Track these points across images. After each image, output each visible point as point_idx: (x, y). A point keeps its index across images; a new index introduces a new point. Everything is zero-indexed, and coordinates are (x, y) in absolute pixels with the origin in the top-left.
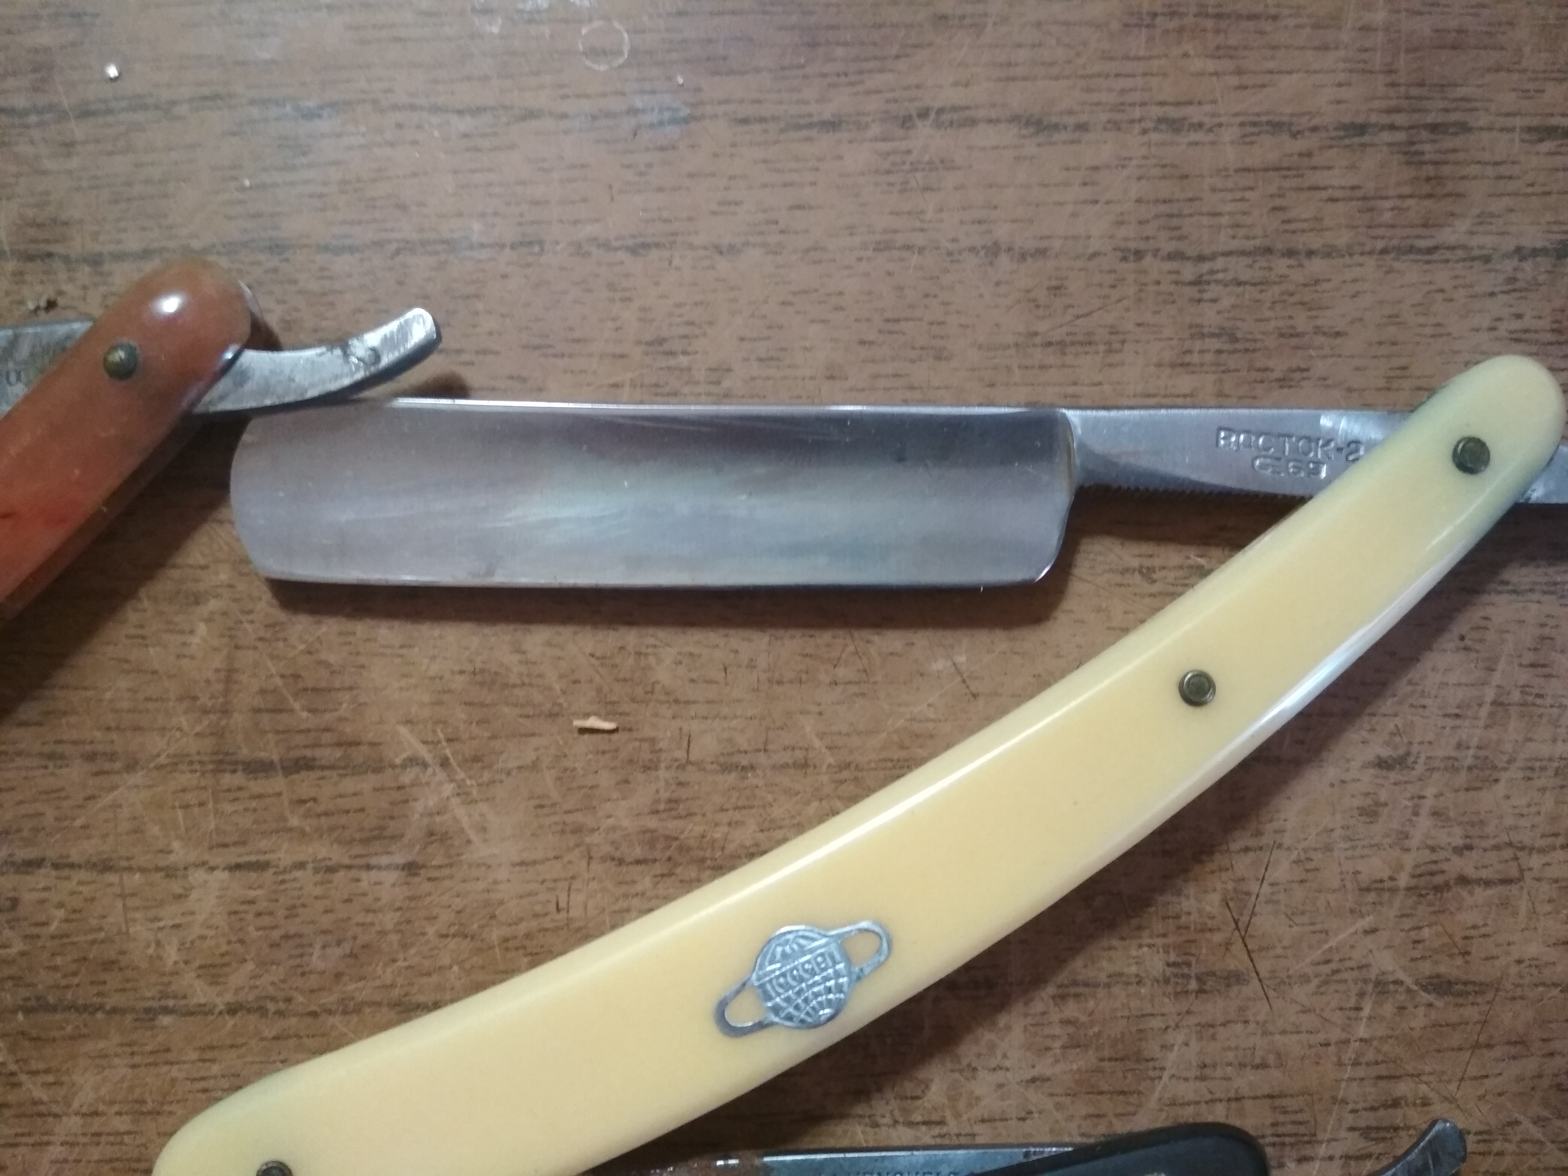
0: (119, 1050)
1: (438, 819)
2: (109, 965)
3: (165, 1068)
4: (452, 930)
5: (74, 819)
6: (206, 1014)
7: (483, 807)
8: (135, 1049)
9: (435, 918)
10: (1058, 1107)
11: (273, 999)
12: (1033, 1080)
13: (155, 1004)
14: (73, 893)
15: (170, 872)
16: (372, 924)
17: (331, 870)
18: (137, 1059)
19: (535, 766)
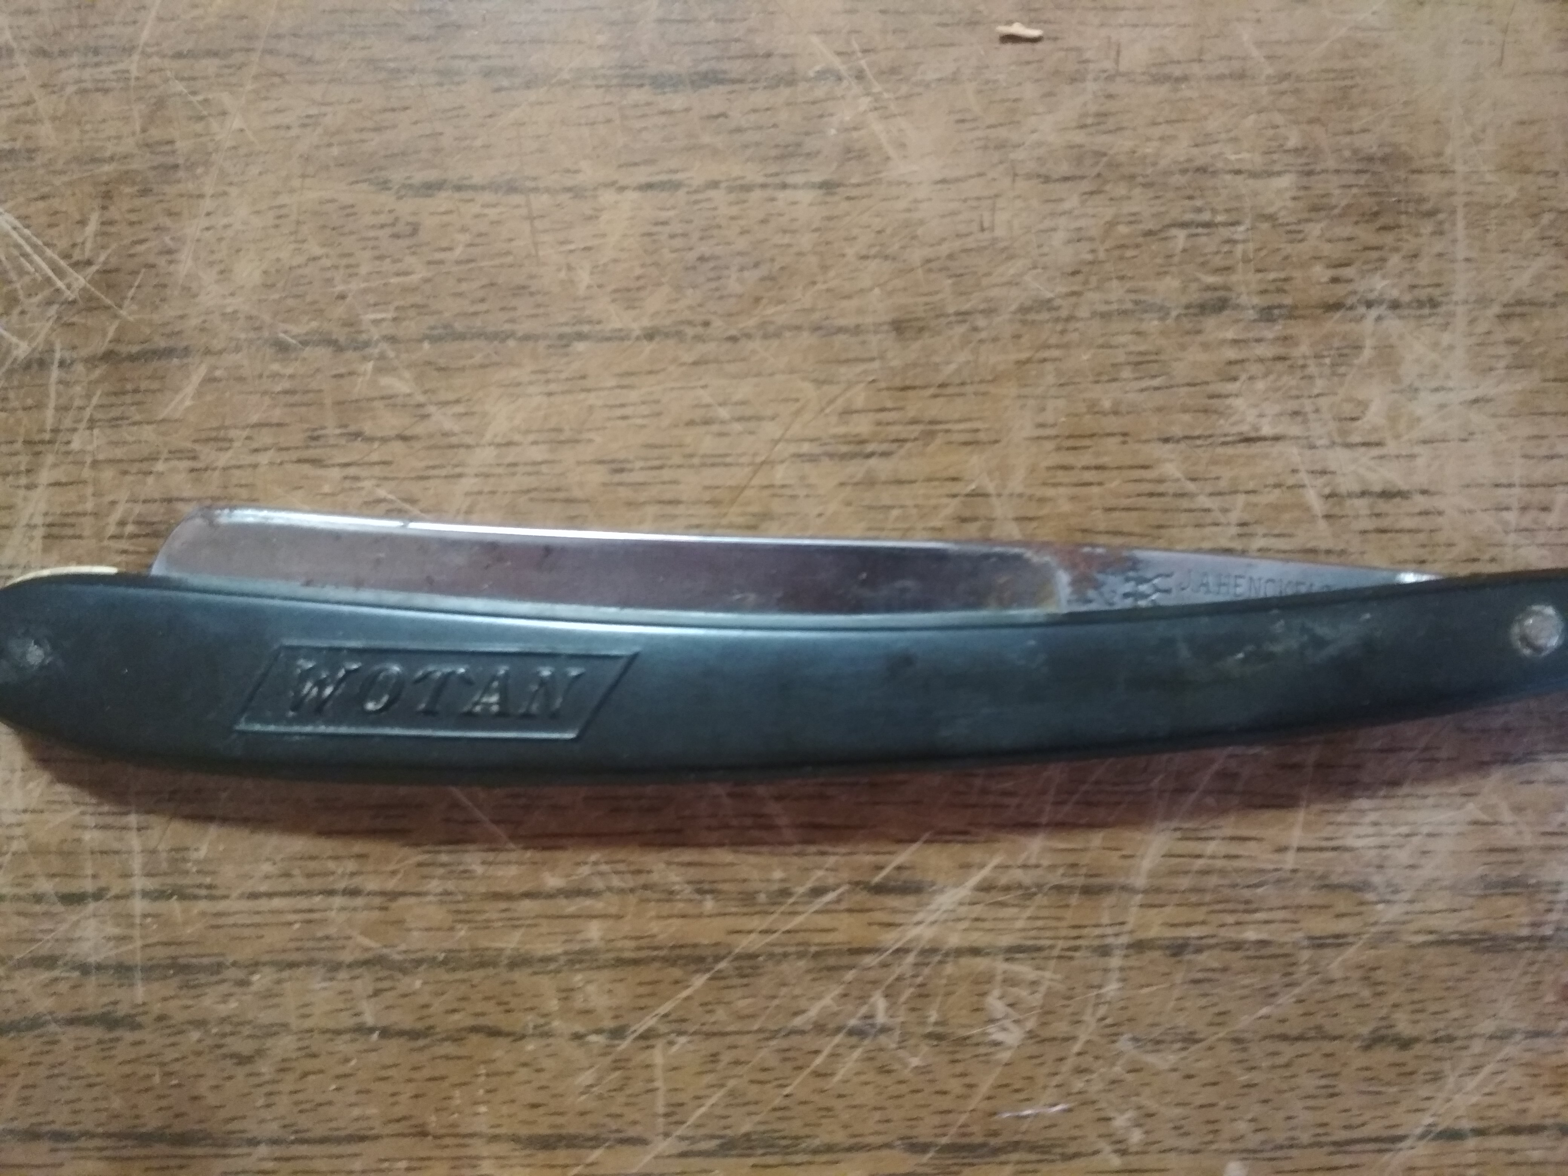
0: (534, 377)
1: (855, 135)
2: (520, 290)
3: (582, 396)
4: (873, 251)
5: (475, 138)
6: (622, 339)
7: (902, 122)
8: (551, 376)
9: (855, 238)
10: (1501, 428)
11: (690, 323)
12: (1476, 401)
13: (567, 330)
14: (477, 216)
15: (577, 192)
16: (789, 246)
17: (747, 188)
18: (553, 387)
19: (954, 79)
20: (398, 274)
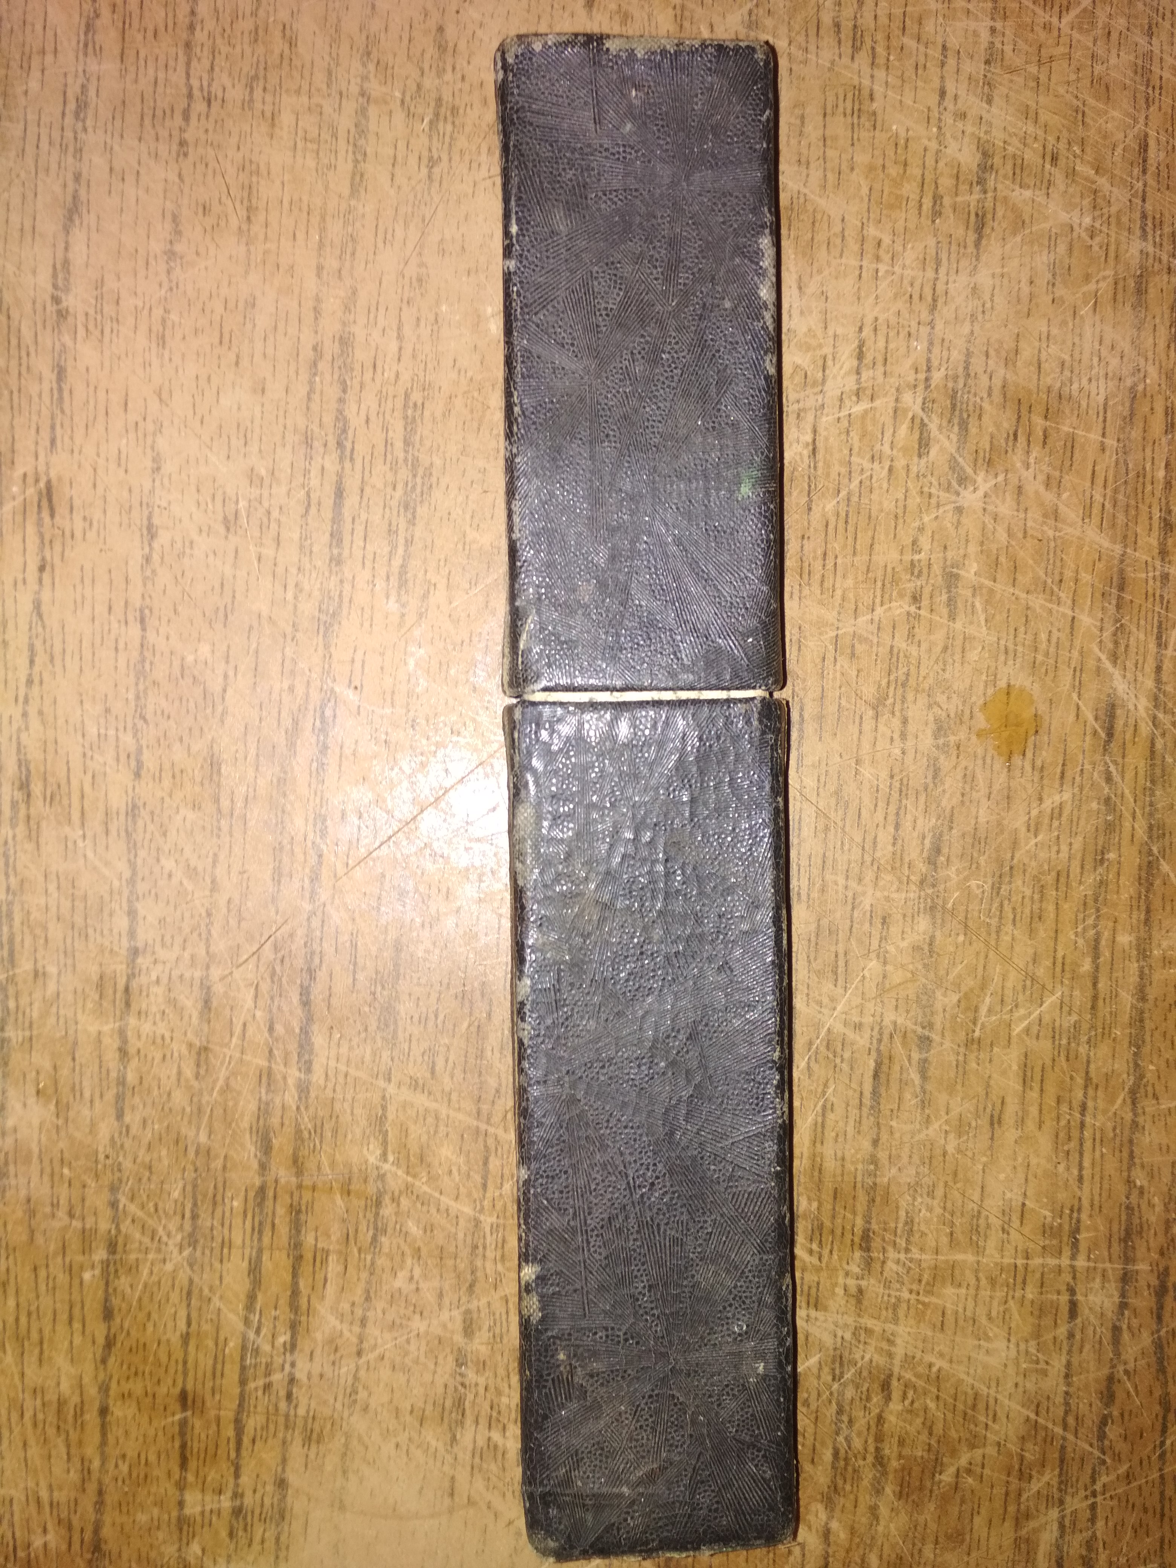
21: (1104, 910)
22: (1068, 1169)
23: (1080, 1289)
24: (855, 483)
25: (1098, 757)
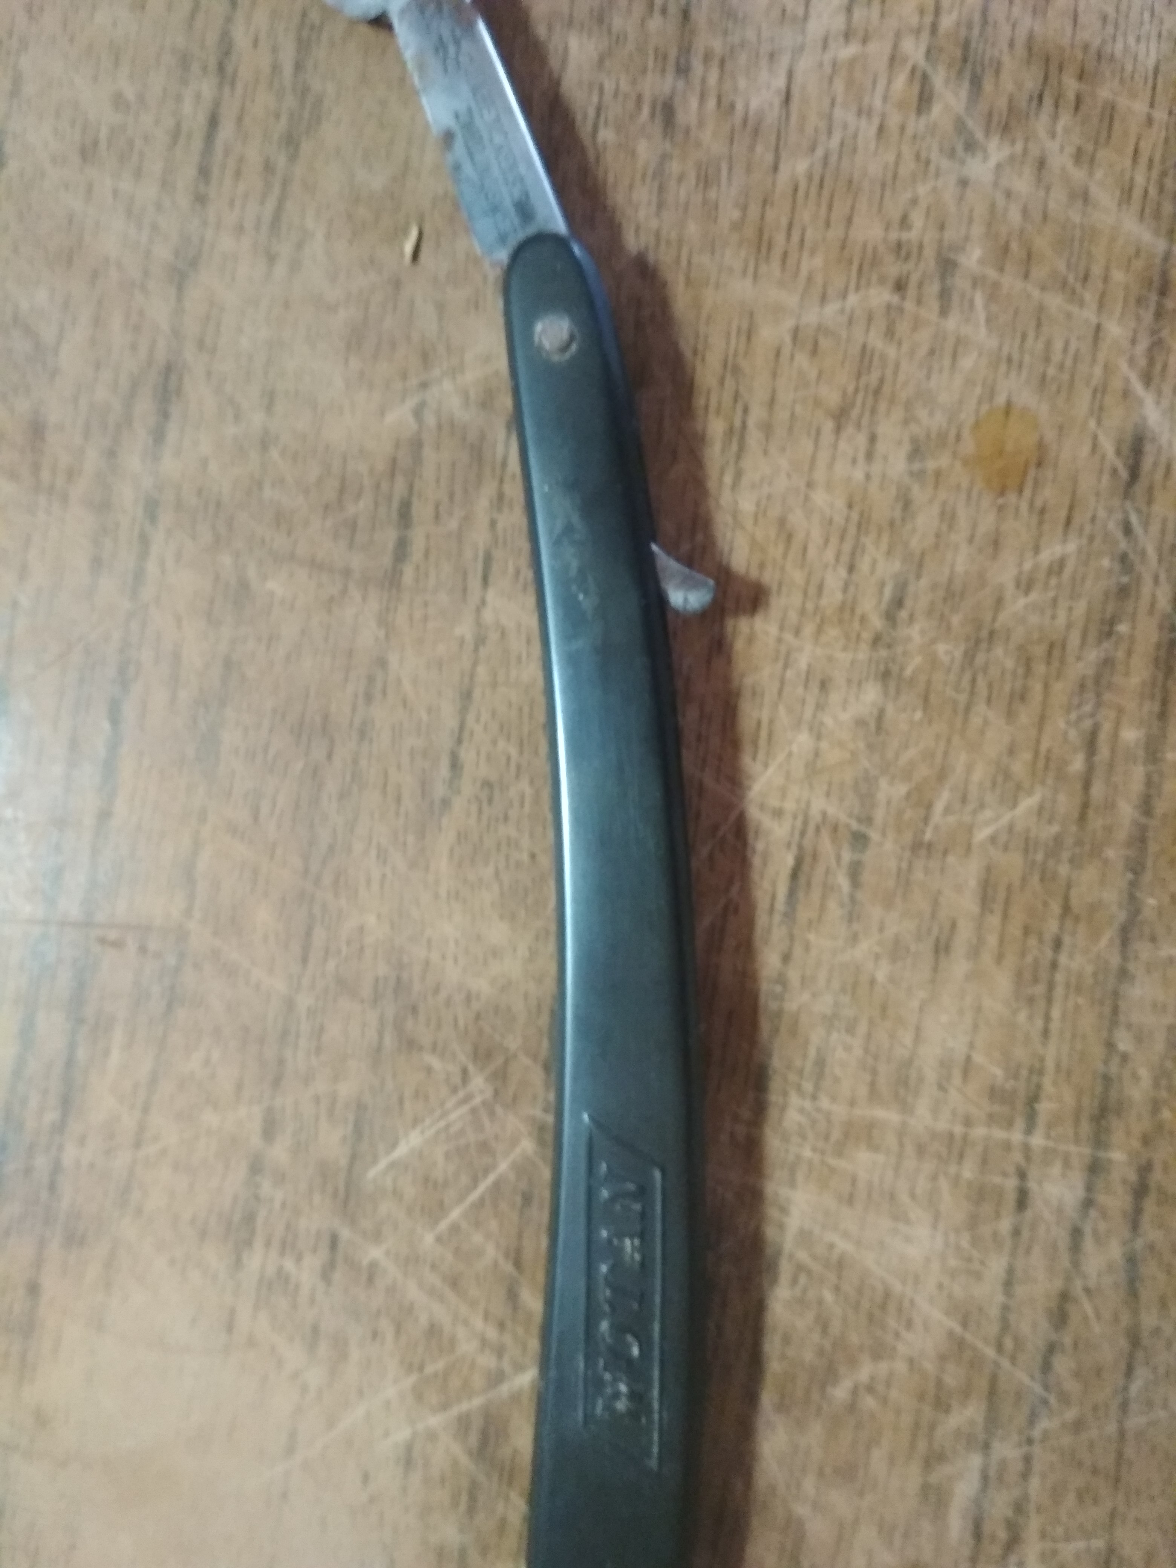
20: (522, 805)
21: (1107, 696)
22: (1030, 1018)
23: (1034, 1173)
24: (835, 142)
25: (1116, 502)
